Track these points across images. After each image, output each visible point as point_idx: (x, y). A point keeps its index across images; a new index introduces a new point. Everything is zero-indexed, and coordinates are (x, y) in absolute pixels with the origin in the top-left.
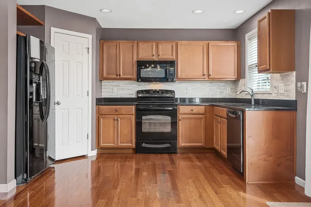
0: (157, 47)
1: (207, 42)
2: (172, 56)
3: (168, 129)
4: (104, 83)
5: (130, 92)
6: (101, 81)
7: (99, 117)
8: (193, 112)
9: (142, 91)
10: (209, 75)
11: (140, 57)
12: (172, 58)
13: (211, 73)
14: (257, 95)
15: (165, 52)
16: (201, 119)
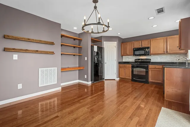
0: (142, 42)
1: (166, 37)
2: (148, 45)
3: (144, 74)
4: (124, 57)
5: (133, 60)
6: (122, 56)
7: (119, 68)
8: (156, 68)
9: (137, 59)
10: (167, 52)
11: (135, 47)
12: (148, 46)
13: (168, 51)
14: (189, 61)
15: (145, 44)
16: (160, 71)
